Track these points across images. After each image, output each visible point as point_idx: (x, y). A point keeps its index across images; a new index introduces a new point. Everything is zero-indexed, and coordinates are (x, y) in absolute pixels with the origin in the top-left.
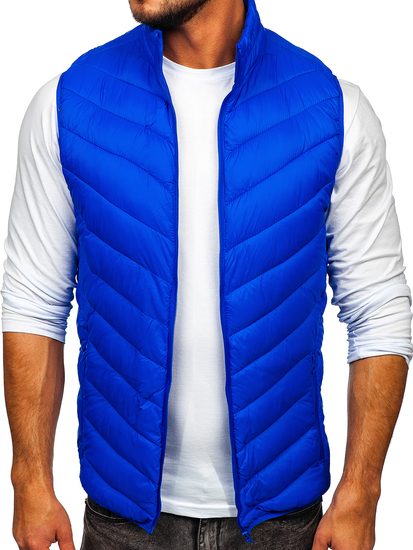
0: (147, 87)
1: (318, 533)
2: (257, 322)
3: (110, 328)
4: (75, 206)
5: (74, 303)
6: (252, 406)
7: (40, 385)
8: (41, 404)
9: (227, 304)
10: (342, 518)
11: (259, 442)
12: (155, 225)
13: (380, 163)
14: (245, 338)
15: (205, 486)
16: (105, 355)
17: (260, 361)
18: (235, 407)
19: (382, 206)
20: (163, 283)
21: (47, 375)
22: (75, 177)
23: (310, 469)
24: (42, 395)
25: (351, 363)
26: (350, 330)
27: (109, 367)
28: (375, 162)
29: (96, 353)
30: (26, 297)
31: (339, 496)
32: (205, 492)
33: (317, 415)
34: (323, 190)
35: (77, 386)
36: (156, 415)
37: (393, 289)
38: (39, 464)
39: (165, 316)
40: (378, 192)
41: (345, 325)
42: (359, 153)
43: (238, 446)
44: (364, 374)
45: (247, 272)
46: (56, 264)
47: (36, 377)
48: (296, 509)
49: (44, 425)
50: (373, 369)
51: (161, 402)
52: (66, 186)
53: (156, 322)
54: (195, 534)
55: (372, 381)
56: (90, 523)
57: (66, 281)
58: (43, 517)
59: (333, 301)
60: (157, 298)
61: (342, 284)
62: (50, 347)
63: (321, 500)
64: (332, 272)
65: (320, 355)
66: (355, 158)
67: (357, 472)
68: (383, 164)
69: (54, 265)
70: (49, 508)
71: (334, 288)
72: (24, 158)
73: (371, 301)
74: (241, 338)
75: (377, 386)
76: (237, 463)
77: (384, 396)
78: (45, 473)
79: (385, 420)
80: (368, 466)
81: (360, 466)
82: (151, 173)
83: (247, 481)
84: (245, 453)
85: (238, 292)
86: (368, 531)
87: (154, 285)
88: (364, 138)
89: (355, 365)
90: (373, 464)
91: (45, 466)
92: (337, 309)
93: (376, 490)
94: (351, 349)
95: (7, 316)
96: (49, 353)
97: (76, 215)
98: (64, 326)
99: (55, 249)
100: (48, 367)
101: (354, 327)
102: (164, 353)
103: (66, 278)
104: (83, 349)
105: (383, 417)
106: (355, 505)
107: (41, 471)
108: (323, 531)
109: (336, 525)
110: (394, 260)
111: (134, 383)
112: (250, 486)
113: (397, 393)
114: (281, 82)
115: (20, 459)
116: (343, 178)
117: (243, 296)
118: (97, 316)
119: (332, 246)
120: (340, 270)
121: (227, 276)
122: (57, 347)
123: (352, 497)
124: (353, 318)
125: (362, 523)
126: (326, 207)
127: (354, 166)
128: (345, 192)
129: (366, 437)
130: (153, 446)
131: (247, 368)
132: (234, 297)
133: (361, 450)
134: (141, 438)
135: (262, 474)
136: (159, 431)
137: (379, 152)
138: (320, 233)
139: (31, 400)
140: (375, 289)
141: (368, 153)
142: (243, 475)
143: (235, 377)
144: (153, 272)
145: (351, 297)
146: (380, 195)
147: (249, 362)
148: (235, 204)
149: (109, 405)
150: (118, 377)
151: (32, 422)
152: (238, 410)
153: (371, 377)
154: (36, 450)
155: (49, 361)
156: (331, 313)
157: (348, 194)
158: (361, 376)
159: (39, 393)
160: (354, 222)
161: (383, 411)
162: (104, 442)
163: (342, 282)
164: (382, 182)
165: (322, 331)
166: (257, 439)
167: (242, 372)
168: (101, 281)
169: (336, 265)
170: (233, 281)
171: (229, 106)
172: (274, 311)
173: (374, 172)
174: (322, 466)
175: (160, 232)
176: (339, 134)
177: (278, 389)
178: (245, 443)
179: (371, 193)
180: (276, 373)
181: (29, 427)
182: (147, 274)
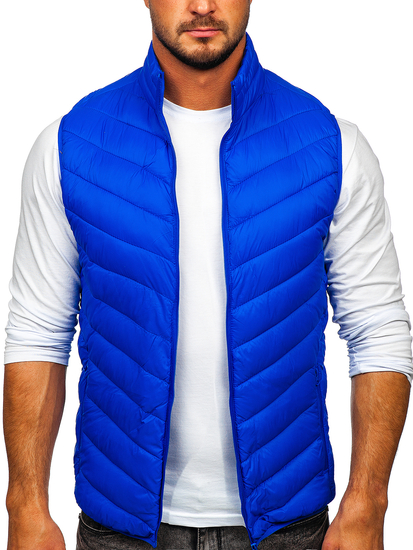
0: (146, 128)
1: (325, 541)
2: (261, 336)
3: (110, 346)
4: (78, 244)
5: (78, 328)
6: (258, 417)
7: (39, 408)
8: (39, 426)
9: (232, 317)
10: (350, 527)
11: (265, 452)
12: (157, 251)
13: (378, 201)
14: (249, 350)
15: (200, 495)
16: (107, 372)
17: (264, 374)
18: (239, 418)
19: (381, 241)
20: (167, 301)
21: (46, 398)
22: (78, 218)
23: (315, 479)
24: (40, 417)
25: (352, 377)
26: (350, 346)
27: (111, 384)
28: (373, 200)
29: (98, 371)
30: (30, 329)
31: (346, 505)
32: (199, 501)
33: (322, 426)
34: (321, 222)
35: (77, 404)
36: (158, 428)
37: (392, 312)
38: (34, 485)
39: (168, 332)
40: (376, 228)
41: (345, 342)
42: (357, 191)
43: (243, 456)
44: (366, 388)
45: (254, 288)
46: (59, 296)
47: (36, 400)
48: (301, 518)
49: (42, 446)
50: (375, 384)
51: (164, 416)
52: (68, 227)
53: (159, 339)
54: (194, 543)
55: (374, 395)
56: (83, 538)
57: (69, 309)
58: (37, 540)
59: (334, 319)
60: (161, 315)
61: (341, 304)
62: (51, 370)
63: (328, 510)
64: (332, 292)
65: (324, 369)
66: (353, 195)
67: (363, 482)
68: (381, 201)
69: (57, 297)
70: (43, 529)
71: (334, 307)
72: (27, 201)
73: (369, 321)
74: (245, 351)
75: (380, 400)
76: (242, 472)
77: (387, 410)
78: (40, 493)
79: (390, 433)
80: (374, 476)
81: (365, 476)
82: (146, 209)
83: (253, 490)
84: (250, 462)
85: (246, 307)
86: (376, 542)
87: (158, 303)
88: (362, 176)
89: (357, 379)
90: (379, 474)
91: (40, 486)
92: (337, 327)
93: (383, 501)
94: (352, 365)
95: (10, 349)
96: (50, 376)
97: (79, 251)
98: (68, 350)
99: (59, 283)
100: (48, 389)
101: (354, 344)
102: (167, 368)
103: (69, 306)
104: (85, 369)
105: (387, 429)
106: (362, 515)
107: (36, 492)
108: (330, 540)
109: (343, 534)
110: (393, 287)
111: (136, 398)
112: (257, 494)
113: (400, 407)
114: (280, 120)
115: (16, 483)
116: (342, 214)
117: (251, 311)
118: (97, 336)
119: (331, 270)
120: (339, 291)
121: (235, 292)
122: (60, 371)
123: (358, 507)
124: (352, 336)
125: (370, 533)
126: (324, 236)
127: (352, 203)
128: (344, 225)
129: (371, 448)
130: (154, 459)
131: (251, 380)
132: (240, 312)
133: (367, 460)
134: (142, 451)
135: (269, 483)
136: (161, 444)
137: (377, 189)
138: (319, 257)
139: (29, 424)
140: (374, 311)
141: (366, 190)
142: (248, 484)
143: (238, 388)
144: (158, 291)
145: (350, 316)
146: (379, 231)
147: (253, 375)
148: (239, 229)
149: (109, 420)
150: (120, 393)
151: (29, 445)
152: (242, 421)
153: (373, 391)
154: (32, 472)
155: (49, 384)
156: (331, 330)
157: (346, 227)
158: (363, 389)
159: (38, 415)
160: (352, 251)
161: (387, 424)
162: (102, 456)
163: (341, 302)
164: (380, 219)
165: (324, 347)
166: (263, 449)
167: (246, 384)
168: (103, 304)
169: (335, 286)
170: (241, 297)
171: (229, 145)
172: (278, 326)
173: (372, 209)
174: (326, 476)
175: (163, 256)
176: (337, 172)
177: (283, 400)
178: (250, 452)
179: (370, 228)
180: (281, 385)
181: (26, 450)
182: (152, 294)
